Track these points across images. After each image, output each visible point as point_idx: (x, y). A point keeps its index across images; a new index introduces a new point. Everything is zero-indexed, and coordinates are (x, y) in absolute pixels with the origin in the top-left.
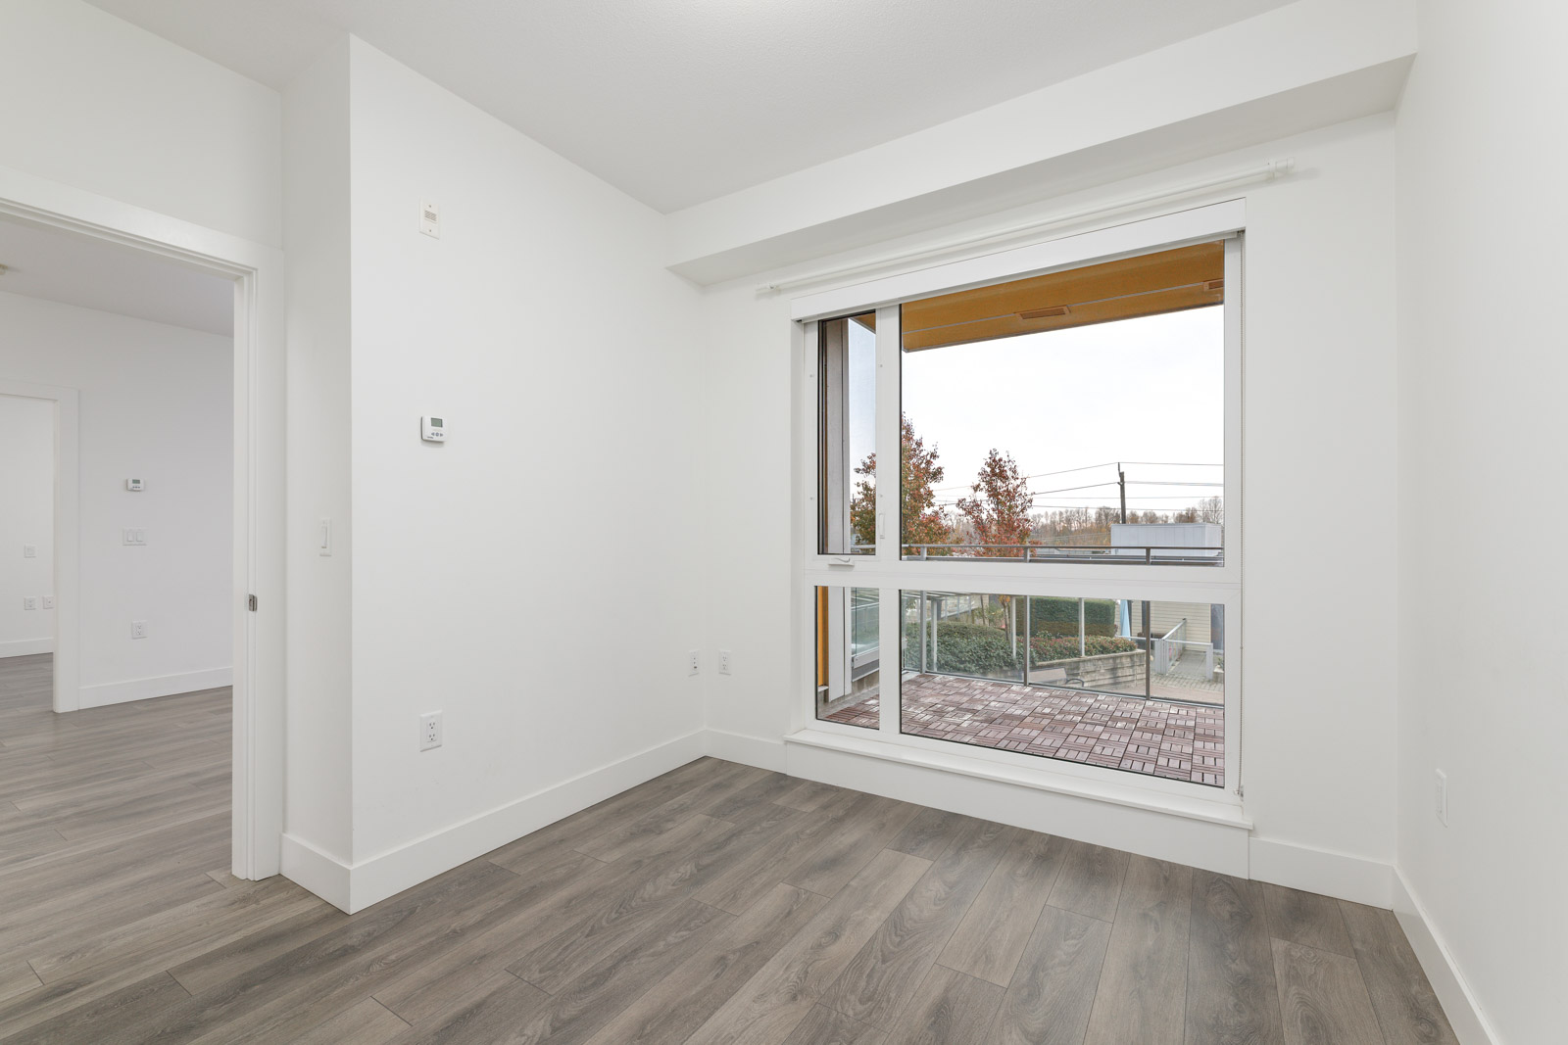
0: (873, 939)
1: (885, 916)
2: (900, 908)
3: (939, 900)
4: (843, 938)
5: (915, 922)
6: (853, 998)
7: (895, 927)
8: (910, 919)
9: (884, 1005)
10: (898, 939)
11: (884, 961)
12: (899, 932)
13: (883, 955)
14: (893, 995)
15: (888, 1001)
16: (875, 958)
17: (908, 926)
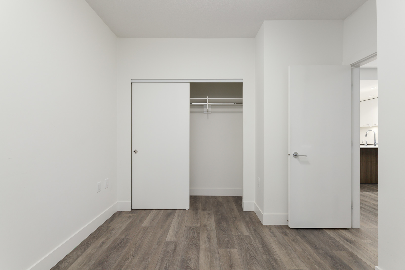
0: (199, 240)
1: (201, 247)
2: (198, 251)
3: (189, 259)
4: (206, 238)
5: (192, 248)
6: (195, 228)
7: (196, 245)
8: (194, 249)
9: (189, 229)
10: (194, 242)
11: (194, 236)
12: (195, 244)
13: (195, 237)
14: (188, 231)
15: (189, 230)
16: (196, 236)
17: (193, 247)
